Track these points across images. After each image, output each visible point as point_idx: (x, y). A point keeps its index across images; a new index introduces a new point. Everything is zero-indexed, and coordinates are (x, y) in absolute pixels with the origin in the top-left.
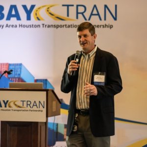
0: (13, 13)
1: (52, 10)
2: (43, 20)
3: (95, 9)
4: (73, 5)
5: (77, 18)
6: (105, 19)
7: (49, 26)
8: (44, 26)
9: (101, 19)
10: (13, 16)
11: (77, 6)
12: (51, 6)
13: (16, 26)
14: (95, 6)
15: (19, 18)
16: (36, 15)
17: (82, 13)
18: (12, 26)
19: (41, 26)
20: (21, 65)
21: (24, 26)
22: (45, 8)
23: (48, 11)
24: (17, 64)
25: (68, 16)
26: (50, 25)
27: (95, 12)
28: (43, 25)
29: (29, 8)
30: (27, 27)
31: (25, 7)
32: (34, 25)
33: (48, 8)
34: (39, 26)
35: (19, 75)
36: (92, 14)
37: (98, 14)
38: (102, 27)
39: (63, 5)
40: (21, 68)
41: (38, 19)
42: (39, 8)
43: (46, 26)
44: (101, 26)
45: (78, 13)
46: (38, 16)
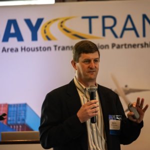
0: (13, 31)
1: (67, 25)
2: (55, 39)
3: (129, 22)
4: (97, 17)
5: (104, 35)
6: (144, 35)
7: (64, 49)
8: (57, 48)
9: (138, 36)
10: (13, 35)
11: (104, 17)
12: (66, 20)
13: (17, 50)
14: (129, 17)
15: (20, 39)
16: (45, 32)
17: (111, 28)
18: (12, 50)
19: (53, 48)
20: (25, 105)
21: (29, 50)
22: (58, 23)
23: (61, 26)
24: (20, 105)
25: (91, 32)
26: (65, 46)
27: (129, 25)
28: (55, 46)
29: (34, 23)
30: (33, 50)
31: (28, 22)
32: (42, 46)
33: (62, 22)
34: (49, 48)
35: (24, 120)
36: (125, 29)
37: (134, 29)
38: (140, 46)
39: (83, 18)
40: (25, 111)
41: (48, 38)
42: (49, 23)
43: (59, 48)
44: (138, 45)
45: (104, 28)
46: (47, 34)
